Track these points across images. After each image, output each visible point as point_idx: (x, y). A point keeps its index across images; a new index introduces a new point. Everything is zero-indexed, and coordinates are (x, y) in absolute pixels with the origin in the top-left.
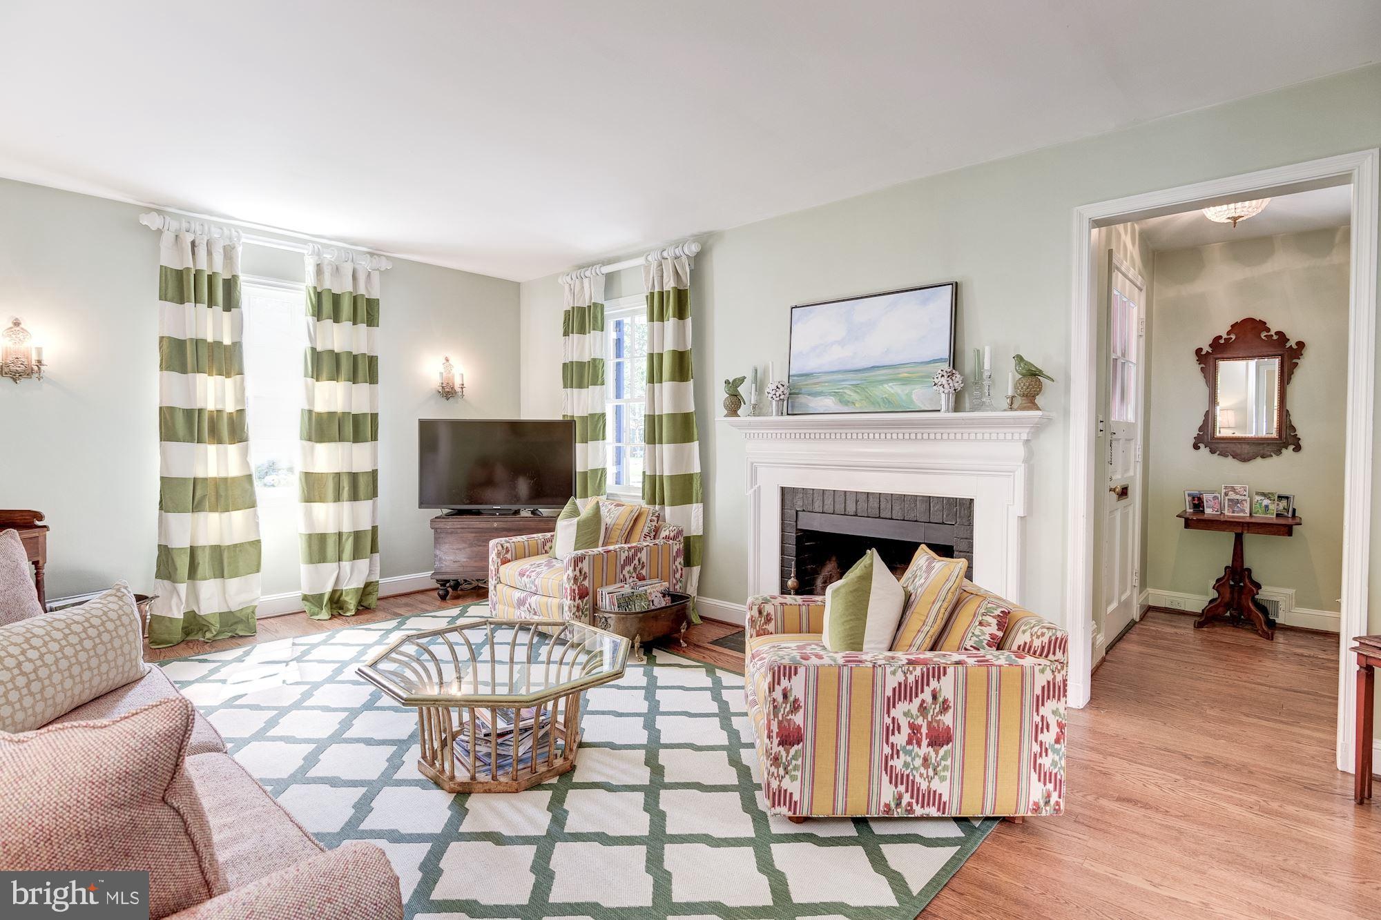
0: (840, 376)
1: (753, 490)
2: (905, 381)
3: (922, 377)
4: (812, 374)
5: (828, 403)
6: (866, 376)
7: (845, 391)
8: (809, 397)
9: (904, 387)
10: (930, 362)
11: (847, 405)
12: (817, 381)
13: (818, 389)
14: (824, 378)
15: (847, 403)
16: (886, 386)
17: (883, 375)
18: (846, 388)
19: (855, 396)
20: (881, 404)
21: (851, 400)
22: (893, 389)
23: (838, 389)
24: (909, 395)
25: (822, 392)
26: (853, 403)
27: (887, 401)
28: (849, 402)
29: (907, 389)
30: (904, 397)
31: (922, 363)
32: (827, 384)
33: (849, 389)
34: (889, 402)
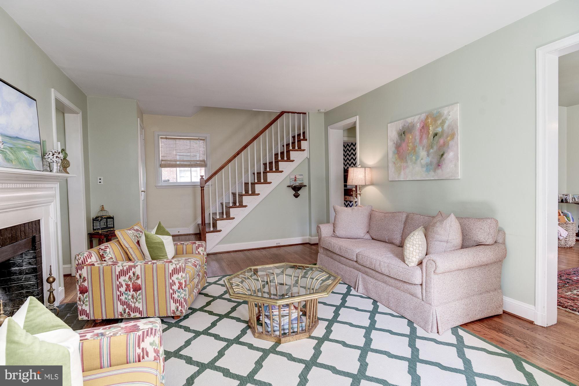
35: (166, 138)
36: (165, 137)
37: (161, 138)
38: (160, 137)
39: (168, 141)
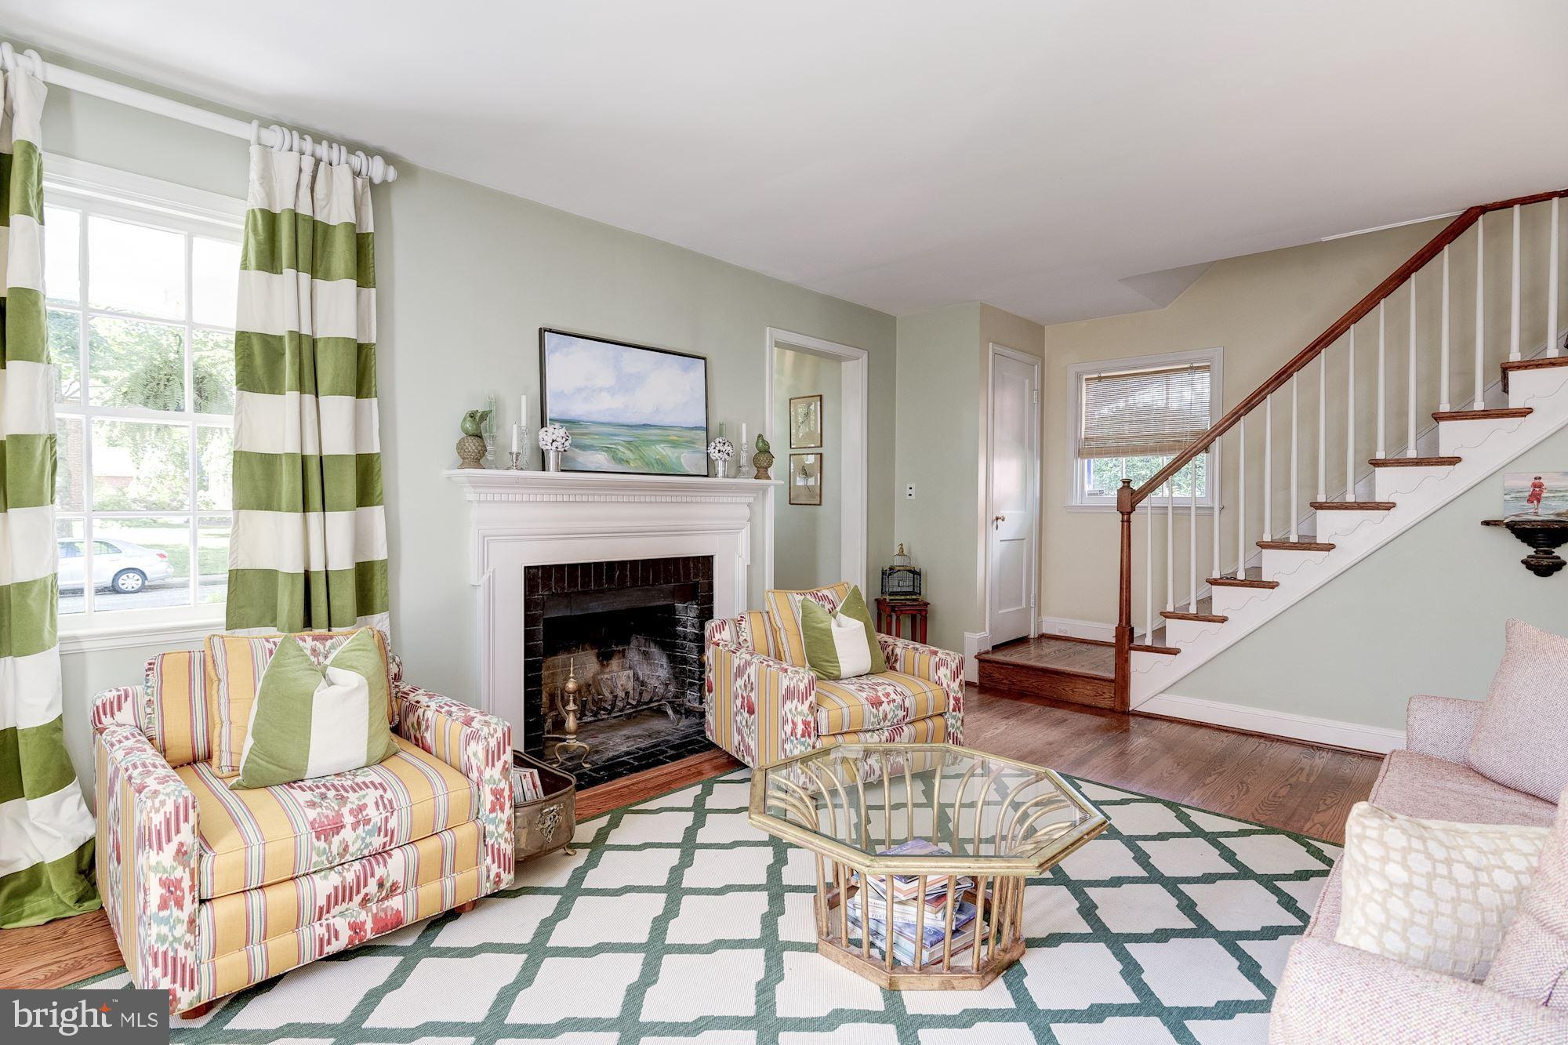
0: (611, 430)
1: (486, 577)
2: (675, 444)
3: (687, 442)
4: (579, 422)
5: (600, 459)
6: (640, 433)
7: (618, 447)
8: (577, 450)
9: (673, 450)
10: (692, 429)
11: (620, 463)
12: (585, 431)
13: (587, 441)
14: (593, 429)
15: (621, 461)
16: (657, 446)
17: (655, 435)
18: (619, 444)
19: (629, 454)
20: (655, 465)
21: (625, 458)
22: (663, 451)
23: (611, 444)
24: (678, 458)
25: (592, 446)
26: (627, 462)
27: (659, 462)
28: (623, 460)
29: (677, 451)
30: (674, 460)
31: (686, 428)
32: (597, 437)
33: (623, 446)
34: (662, 463)
35: (1100, 379)
36: (1096, 376)
37: (1086, 379)
38: (1085, 377)
39: (1104, 383)
